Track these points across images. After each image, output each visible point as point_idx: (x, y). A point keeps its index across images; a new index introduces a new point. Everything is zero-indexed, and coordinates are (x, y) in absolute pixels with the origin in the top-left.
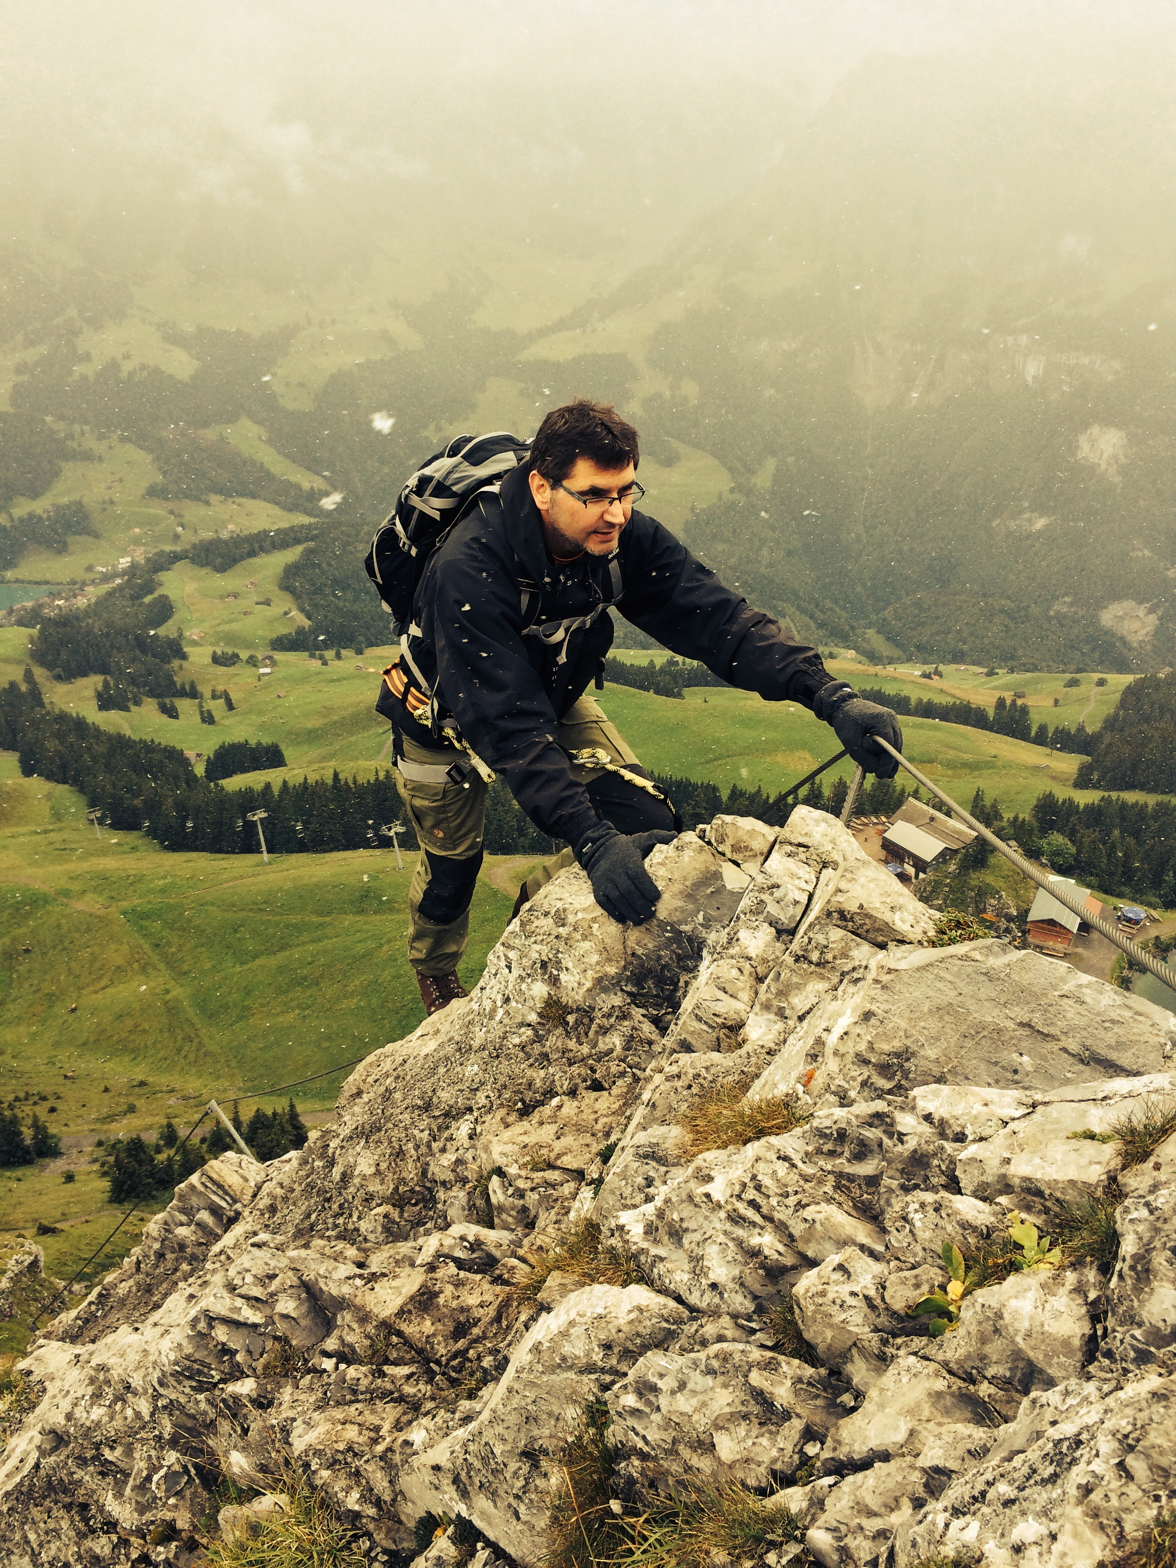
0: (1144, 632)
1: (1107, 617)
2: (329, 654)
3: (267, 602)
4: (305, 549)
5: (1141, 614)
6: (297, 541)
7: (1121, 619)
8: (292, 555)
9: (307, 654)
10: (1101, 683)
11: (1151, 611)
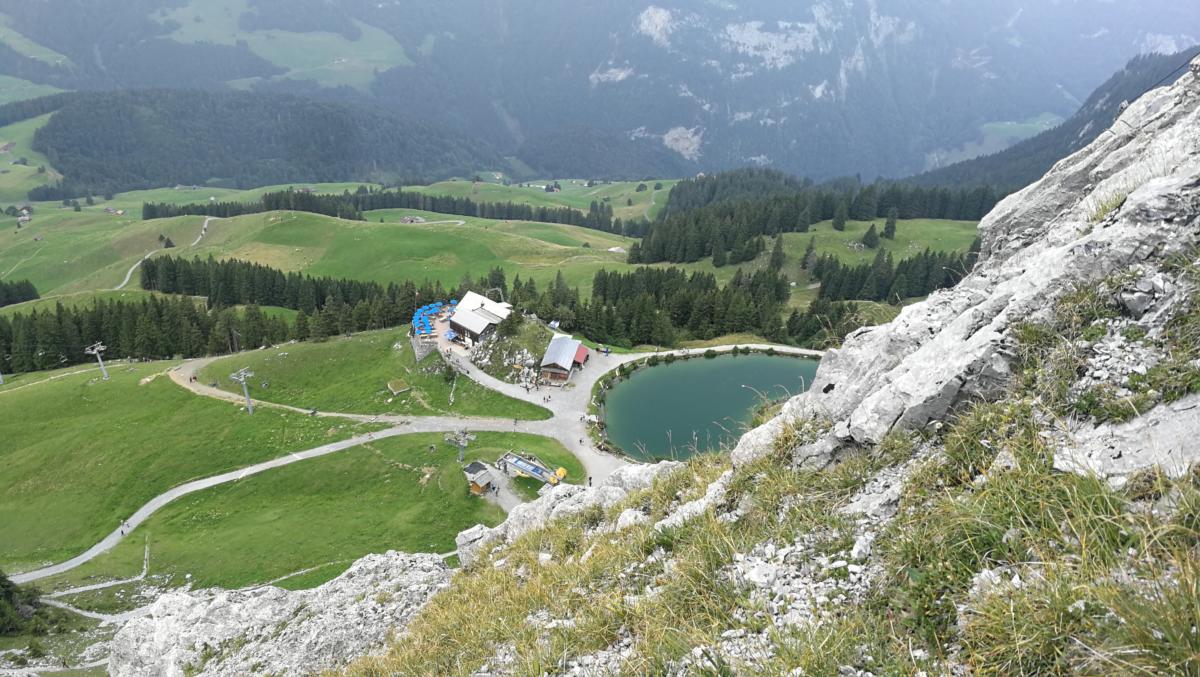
0: (692, 148)
1: (669, 139)
2: (81, 201)
3: (24, 162)
4: (53, 117)
5: (689, 136)
6: (44, 111)
7: (677, 140)
8: (42, 121)
9: (61, 202)
10: (658, 187)
11: (696, 133)
